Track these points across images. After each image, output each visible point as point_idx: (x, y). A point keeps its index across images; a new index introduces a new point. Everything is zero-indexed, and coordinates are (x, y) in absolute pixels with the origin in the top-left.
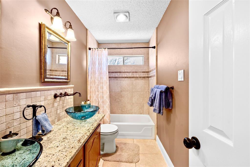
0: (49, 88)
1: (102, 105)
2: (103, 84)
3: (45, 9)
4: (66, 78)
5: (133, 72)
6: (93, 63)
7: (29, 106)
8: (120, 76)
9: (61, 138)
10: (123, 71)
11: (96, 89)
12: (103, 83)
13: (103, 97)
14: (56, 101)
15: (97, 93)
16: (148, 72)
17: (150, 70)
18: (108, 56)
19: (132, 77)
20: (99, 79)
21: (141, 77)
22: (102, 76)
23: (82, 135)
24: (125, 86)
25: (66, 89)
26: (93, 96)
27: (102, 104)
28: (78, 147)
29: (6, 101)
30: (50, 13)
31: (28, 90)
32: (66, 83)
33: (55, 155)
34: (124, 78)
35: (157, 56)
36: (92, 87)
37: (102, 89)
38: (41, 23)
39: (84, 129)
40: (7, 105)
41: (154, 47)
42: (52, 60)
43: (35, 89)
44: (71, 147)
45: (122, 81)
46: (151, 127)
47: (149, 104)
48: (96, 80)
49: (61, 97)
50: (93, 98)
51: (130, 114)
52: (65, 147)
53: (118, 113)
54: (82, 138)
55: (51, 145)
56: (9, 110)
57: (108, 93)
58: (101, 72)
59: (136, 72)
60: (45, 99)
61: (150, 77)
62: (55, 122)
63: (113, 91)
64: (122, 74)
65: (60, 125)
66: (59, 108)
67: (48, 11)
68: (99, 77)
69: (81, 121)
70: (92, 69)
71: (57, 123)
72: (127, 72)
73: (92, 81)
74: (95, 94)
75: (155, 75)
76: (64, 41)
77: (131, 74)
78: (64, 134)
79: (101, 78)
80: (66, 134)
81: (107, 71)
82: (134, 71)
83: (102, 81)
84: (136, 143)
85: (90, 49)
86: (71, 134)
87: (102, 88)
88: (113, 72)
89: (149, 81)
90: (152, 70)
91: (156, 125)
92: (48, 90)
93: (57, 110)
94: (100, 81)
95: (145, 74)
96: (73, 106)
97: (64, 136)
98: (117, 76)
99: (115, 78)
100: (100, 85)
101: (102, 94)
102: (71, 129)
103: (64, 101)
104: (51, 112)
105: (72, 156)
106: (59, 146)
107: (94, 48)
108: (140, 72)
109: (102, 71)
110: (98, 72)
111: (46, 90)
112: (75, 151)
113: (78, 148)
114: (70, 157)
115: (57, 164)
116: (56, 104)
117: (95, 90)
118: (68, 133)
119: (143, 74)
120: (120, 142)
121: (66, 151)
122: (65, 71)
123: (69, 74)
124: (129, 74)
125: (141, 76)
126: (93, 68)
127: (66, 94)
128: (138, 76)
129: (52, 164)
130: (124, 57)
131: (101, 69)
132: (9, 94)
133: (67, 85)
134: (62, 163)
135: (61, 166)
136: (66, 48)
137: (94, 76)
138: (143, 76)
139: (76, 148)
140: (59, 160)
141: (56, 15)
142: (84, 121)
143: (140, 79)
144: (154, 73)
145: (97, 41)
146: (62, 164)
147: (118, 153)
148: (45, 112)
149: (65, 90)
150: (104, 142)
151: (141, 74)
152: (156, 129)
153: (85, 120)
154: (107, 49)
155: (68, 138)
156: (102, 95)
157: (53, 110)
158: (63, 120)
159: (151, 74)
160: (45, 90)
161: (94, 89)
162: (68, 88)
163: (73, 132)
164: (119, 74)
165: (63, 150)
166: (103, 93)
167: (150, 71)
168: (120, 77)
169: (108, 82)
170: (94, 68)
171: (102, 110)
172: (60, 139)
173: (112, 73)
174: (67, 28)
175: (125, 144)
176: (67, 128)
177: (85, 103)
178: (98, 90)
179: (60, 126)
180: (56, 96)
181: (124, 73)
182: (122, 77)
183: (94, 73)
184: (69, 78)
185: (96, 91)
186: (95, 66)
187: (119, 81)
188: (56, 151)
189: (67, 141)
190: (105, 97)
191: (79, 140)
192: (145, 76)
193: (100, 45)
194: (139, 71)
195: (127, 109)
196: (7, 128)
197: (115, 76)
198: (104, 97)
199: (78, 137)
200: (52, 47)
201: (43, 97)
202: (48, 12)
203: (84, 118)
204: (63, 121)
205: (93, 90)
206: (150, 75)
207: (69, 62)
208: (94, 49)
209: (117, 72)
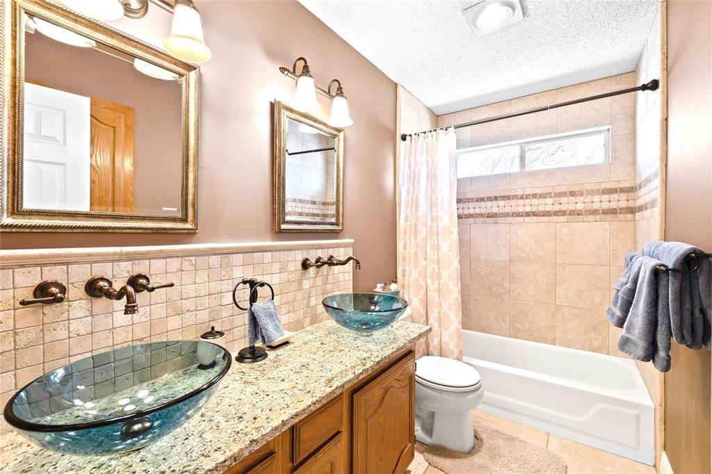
0: (290, 246)
1: (436, 299)
2: (440, 238)
3: (280, 68)
4: (333, 220)
5: (560, 195)
6: (413, 177)
7: (244, 282)
8: (508, 210)
9: (297, 363)
10: (519, 193)
11: (419, 252)
12: (440, 233)
13: (439, 276)
14: (307, 275)
15: (422, 262)
16: (632, 190)
17: (638, 181)
18: (459, 151)
19: (556, 213)
20: (429, 221)
21: (594, 212)
22: (437, 211)
23: (343, 368)
24: (527, 242)
25: (332, 248)
26: (410, 270)
27: (436, 296)
28: (320, 395)
29: (209, 268)
30: (291, 73)
31: (247, 248)
32: (334, 234)
33: (270, 396)
34: (522, 216)
35: (666, 119)
36: (408, 246)
37: (436, 253)
38: (273, 102)
39: (357, 355)
40: (211, 276)
41: (654, 85)
42: (327, 179)
43: (261, 247)
44: (306, 391)
45: (514, 228)
46: (637, 412)
47: (613, 315)
48: (419, 224)
49: (318, 267)
50: (410, 276)
51: (545, 343)
52: (296, 385)
53: (500, 330)
54: (339, 375)
55: (275, 373)
56: (215, 286)
57: (455, 264)
58: (434, 200)
59: (572, 194)
60: (282, 270)
61: (640, 209)
62: (305, 326)
63: (482, 259)
64: (514, 202)
65: (312, 333)
66: (314, 294)
67: (285, 69)
68: (429, 217)
69: (359, 333)
70: (408, 194)
71: (309, 328)
72: (535, 196)
73: (408, 228)
74: (416, 266)
75: (656, 200)
76: (328, 130)
77: (549, 201)
78: (309, 355)
79: (435, 219)
80: (313, 356)
81: (452, 197)
82: (564, 189)
83: (438, 226)
84: (557, 453)
85: (404, 138)
86: (322, 359)
87: (438, 248)
88: (482, 200)
89: (635, 227)
90: (648, 181)
91: (660, 410)
92: (290, 250)
93: (309, 297)
94: (431, 226)
95: (615, 196)
96: (351, 291)
97: (305, 361)
98: (495, 210)
99: (489, 216)
100: (431, 240)
101: (436, 267)
102: (328, 348)
103: (327, 278)
104: (295, 300)
105: (298, 410)
106: (286, 380)
107: (416, 134)
108: (593, 192)
109: (437, 198)
110: (425, 201)
111: (285, 250)
112: (309, 403)
113: (318, 397)
114: (294, 412)
115: (264, 417)
116: (306, 284)
117: (416, 253)
118: (317, 357)
119: (605, 197)
120: (495, 428)
121: (294, 395)
122: (333, 204)
123: (341, 212)
124: (542, 201)
125: (596, 206)
126: (411, 191)
127: (331, 262)
128: (580, 207)
129: (256, 413)
130: (523, 143)
131: (433, 191)
132: (215, 255)
133: (336, 238)
134: (274, 418)
135: (268, 423)
136: (334, 149)
137: (414, 212)
138: (606, 206)
139: (314, 395)
140: (270, 410)
141: (303, 72)
142: (365, 334)
143: (592, 217)
144: (652, 192)
145: (430, 110)
146: (272, 420)
147: (477, 459)
148: (273, 299)
149: (331, 252)
150: (433, 410)
151: (596, 198)
152: (660, 427)
153: (369, 334)
154: (452, 130)
155: (312, 367)
156: (436, 270)
157: (300, 295)
158: (322, 324)
159: (643, 198)
160: (283, 250)
161: (412, 250)
162: (337, 247)
163: (327, 356)
164: (502, 203)
165: (289, 392)
166: (439, 263)
167: (640, 184)
168: (506, 215)
169: (455, 230)
170: (414, 191)
171: (436, 314)
172: (295, 365)
173: (477, 201)
174: (331, 96)
175: (510, 439)
176: (322, 344)
177: (384, 288)
178: (426, 253)
179: (311, 337)
180: (305, 265)
181: (522, 198)
182: (513, 213)
183: (415, 204)
184: (341, 221)
185: (420, 256)
186: (416, 185)
187: (503, 226)
188: (276, 389)
189: (305, 373)
190: (445, 276)
191: (330, 381)
192: (614, 205)
193: (438, 119)
194: (588, 187)
195: (531, 323)
196: (211, 319)
197: (490, 212)
198: (443, 276)
199: (332, 372)
200: (326, 147)
201: (278, 265)
202: (286, 73)
203: (367, 327)
204: (322, 327)
205: (409, 253)
206: (640, 202)
207: (341, 182)
208: (414, 136)
209: (496, 198)
